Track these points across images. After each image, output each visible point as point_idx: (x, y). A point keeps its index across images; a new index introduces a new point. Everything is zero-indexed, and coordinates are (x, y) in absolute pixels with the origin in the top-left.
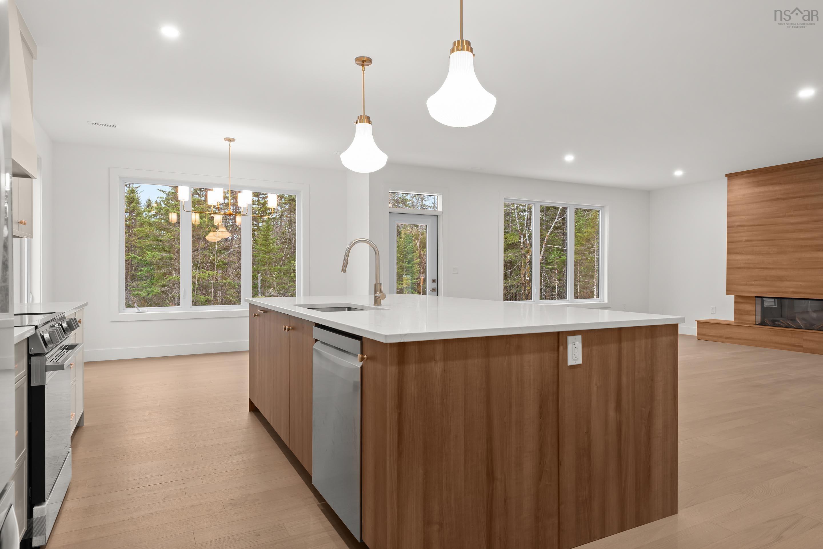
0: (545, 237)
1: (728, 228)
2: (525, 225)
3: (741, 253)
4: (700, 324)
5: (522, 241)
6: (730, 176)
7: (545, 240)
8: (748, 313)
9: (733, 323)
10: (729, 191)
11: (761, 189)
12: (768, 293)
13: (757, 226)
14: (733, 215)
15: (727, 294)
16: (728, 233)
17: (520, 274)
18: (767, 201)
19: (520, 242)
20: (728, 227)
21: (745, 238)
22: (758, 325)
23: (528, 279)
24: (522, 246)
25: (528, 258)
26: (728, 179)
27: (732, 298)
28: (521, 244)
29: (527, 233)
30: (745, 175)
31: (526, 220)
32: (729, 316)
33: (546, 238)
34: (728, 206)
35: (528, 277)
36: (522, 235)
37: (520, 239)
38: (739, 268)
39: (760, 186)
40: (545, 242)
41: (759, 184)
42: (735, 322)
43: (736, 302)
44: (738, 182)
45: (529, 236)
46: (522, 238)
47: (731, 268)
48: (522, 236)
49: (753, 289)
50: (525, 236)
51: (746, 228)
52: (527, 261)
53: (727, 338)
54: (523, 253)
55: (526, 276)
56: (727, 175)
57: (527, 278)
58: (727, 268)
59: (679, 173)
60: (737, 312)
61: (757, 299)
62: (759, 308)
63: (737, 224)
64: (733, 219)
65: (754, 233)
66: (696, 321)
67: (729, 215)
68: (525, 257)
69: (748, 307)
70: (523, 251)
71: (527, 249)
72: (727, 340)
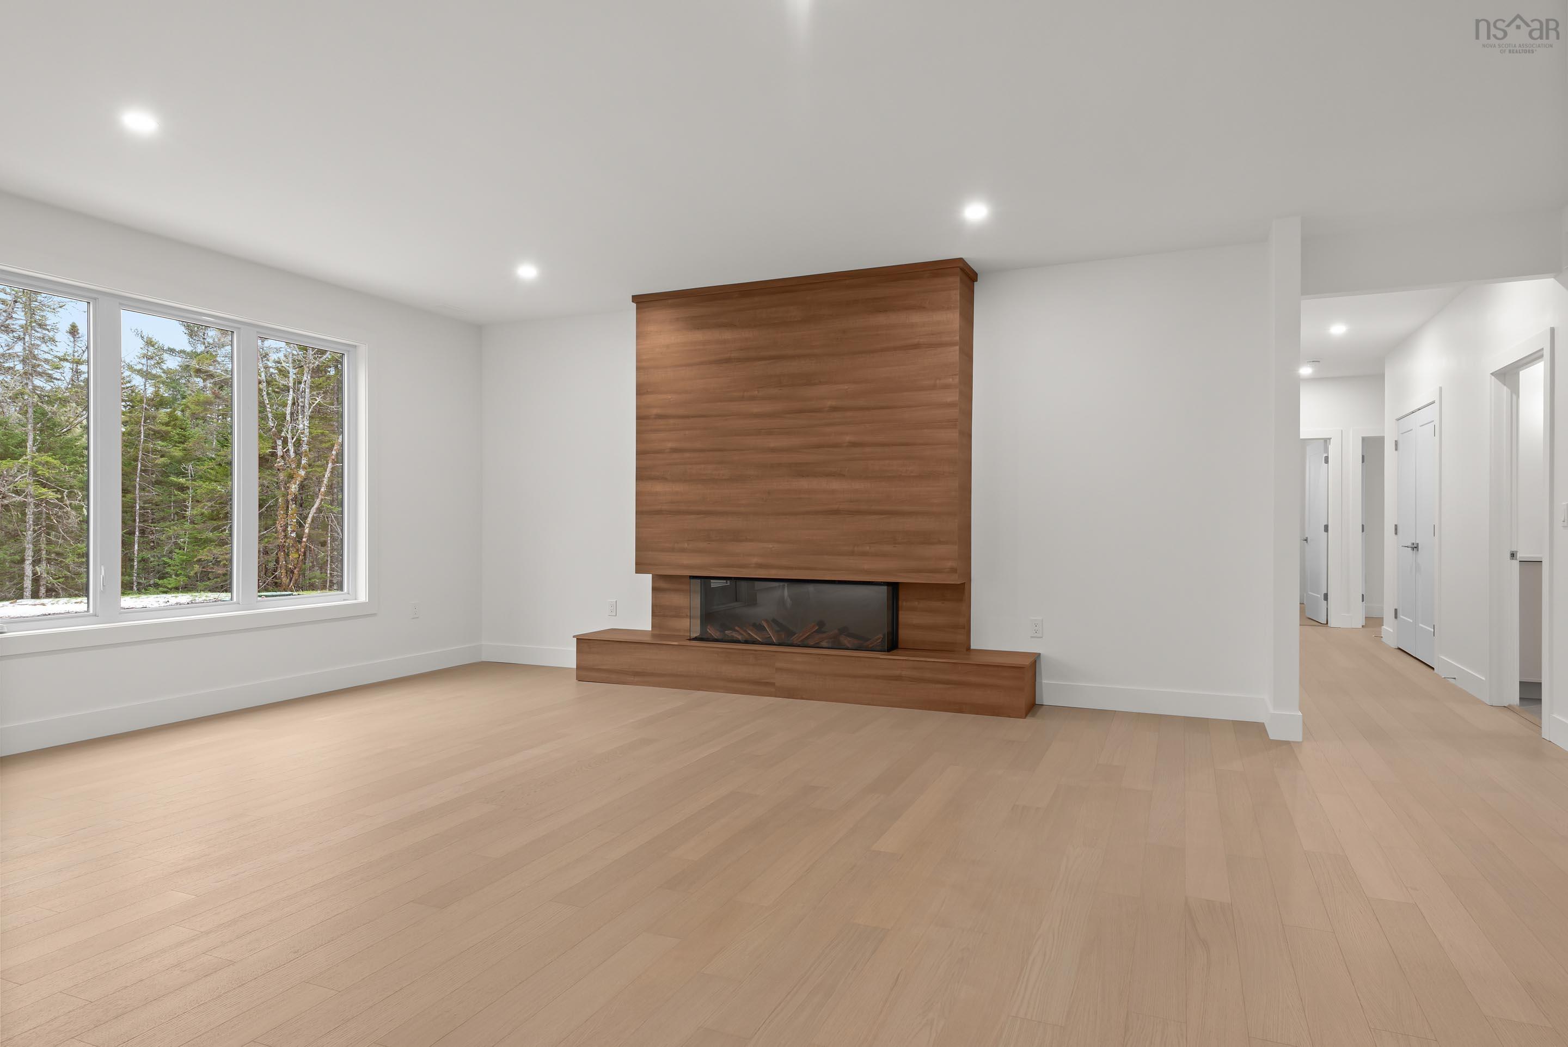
0: (333, 445)
1: (639, 421)
2: (288, 418)
3: (663, 479)
4: (582, 641)
5: (280, 453)
6: (641, 301)
7: (334, 452)
8: (677, 613)
9: (648, 639)
10: (640, 336)
11: (699, 336)
12: (714, 569)
13: (693, 417)
14: (647, 392)
15: (636, 573)
16: (638, 432)
17: (275, 524)
18: (711, 363)
19: (274, 454)
20: (639, 418)
21: (670, 445)
22: (696, 639)
23: (292, 535)
24: (280, 464)
25: (293, 490)
26: (637, 308)
27: (647, 580)
28: (278, 460)
29: (289, 436)
30: (670, 301)
31: (289, 408)
32: (642, 622)
33: (335, 448)
34: (638, 368)
35: (293, 531)
36: (280, 439)
37: (274, 448)
38: (659, 512)
39: (698, 329)
40: (333, 457)
41: (698, 324)
42: (654, 636)
43: (655, 589)
44: (659, 315)
45: (294, 442)
46: (281, 447)
47: (643, 512)
48: (279, 442)
49: (686, 560)
50: (285, 442)
51: (672, 421)
52: (290, 497)
53: (636, 674)
54: (281, 478)
55: (289, 529)
56: (636, 299)
57: (291, 533)
58: (637, 513)
59: (527, 272)
60: (658, 611)
61: (692, 581)
62: (697, 601)
63: (655, 411)
64: (649, 399)
65: (687, 432)
66: (574, 637)
67: (641, 390)
68: (287, 488)
69: (677, 599)
70: (282, 476)
71: (289, 471)
72: (636, 679)
